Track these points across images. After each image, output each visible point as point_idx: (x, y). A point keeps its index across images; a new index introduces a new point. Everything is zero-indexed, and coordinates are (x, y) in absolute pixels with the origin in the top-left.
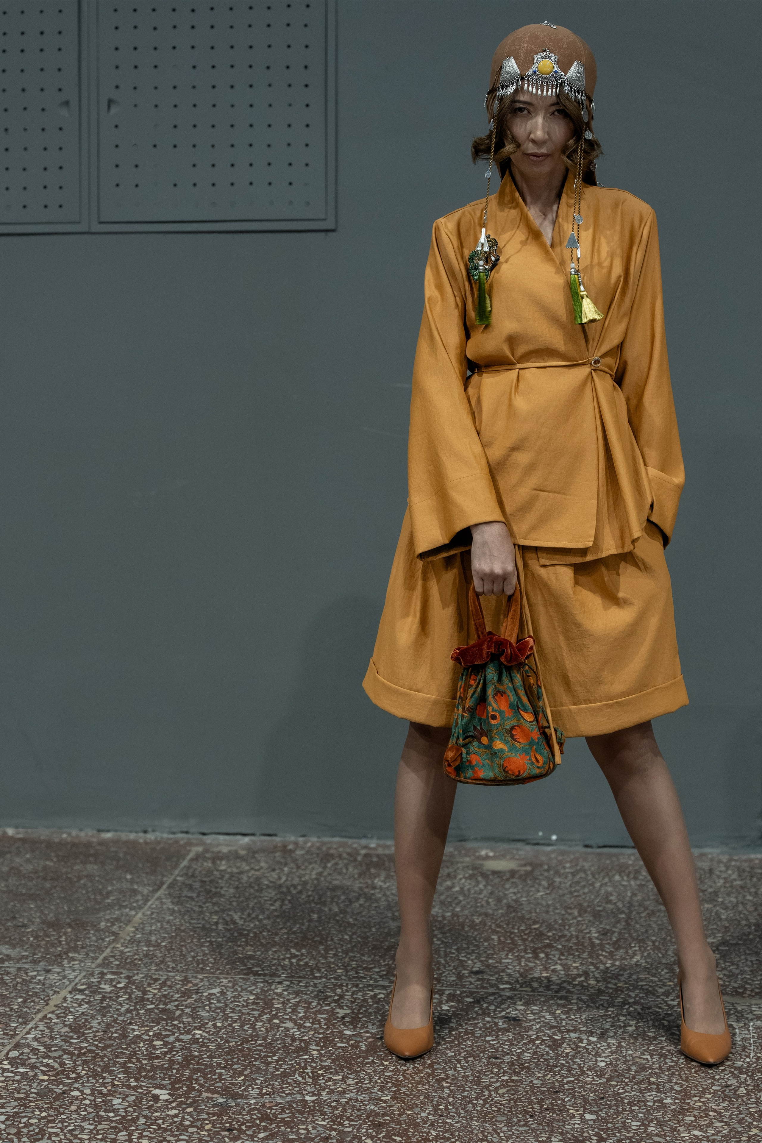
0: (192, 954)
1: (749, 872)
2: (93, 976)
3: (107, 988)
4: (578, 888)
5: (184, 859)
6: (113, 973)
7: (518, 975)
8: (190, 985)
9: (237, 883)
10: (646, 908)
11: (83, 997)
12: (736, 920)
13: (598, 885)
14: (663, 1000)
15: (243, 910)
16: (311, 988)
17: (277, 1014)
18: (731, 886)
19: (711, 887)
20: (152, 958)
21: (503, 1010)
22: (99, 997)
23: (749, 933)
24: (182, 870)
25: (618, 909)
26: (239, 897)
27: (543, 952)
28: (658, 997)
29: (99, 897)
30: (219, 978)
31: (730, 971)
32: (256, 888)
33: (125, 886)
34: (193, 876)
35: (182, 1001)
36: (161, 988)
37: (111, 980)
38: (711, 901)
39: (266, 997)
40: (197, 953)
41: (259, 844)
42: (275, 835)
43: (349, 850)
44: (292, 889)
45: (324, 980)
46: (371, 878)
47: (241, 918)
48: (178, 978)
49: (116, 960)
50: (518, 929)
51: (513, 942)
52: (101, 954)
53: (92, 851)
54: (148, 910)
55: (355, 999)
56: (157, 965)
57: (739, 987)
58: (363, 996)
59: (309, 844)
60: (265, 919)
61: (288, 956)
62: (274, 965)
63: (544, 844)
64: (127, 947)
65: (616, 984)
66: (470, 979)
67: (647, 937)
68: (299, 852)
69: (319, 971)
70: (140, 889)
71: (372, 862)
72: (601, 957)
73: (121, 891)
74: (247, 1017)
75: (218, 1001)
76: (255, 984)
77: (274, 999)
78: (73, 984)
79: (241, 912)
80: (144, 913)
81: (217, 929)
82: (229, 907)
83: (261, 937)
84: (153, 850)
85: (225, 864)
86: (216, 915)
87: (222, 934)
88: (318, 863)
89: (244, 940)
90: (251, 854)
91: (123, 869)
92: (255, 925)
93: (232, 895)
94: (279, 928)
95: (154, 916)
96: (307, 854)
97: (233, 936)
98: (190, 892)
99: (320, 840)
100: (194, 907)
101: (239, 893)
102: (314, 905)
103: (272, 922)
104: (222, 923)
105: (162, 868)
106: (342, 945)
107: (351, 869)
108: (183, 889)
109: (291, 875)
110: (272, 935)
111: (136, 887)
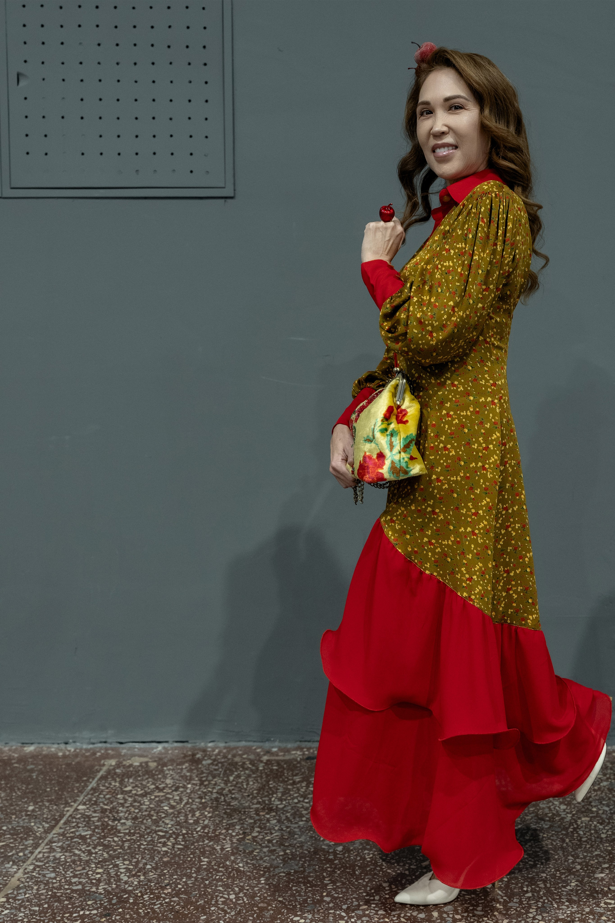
5: (94, 778)
9: (137, 811)
15: (132, 857)
24: (88, 794)
26: (134, 834)
32: (155, 817)
33: (22, 824)
34: (96, 803)
42: (187, 742)
43: (252, 757)
44: (190, 816)
46: (268, 795)
47: (128, 870)
53: (8, 771)
54: (32, 864)
59: (217, 751)
60: (152, 869)
68: (206, 762)
70: (36, 828)
71: (272, 770)
73: (14, 833)
79: (129, 860)
80: (26, 869)
81: (96, 893)
82: (119, 851)
83: (141, 903)
84: (68, 765)
85: (132, 783)
86: (102, 868)
87: (99, 902)
88: (221, 776)
89: (120, 910)
90: (160, 767)
91: (30, 796)
92: (139, 882)
93: (127, 831)
94: (163, 885)
95: (34, 874)
96: (212, 764)
97: (111, 904)
98: (86, 828)
99: (227, 745)
100: (82, 855)
101: (135, 827)
102: (207, 842)
103: (158, 875)
104: (105, 880)
105: (68, 792)
106: (226, 912)
107: (251, 783)
108: (80, 825)
109: (193, 795)
110: (153, 899)
111: (33, 824)
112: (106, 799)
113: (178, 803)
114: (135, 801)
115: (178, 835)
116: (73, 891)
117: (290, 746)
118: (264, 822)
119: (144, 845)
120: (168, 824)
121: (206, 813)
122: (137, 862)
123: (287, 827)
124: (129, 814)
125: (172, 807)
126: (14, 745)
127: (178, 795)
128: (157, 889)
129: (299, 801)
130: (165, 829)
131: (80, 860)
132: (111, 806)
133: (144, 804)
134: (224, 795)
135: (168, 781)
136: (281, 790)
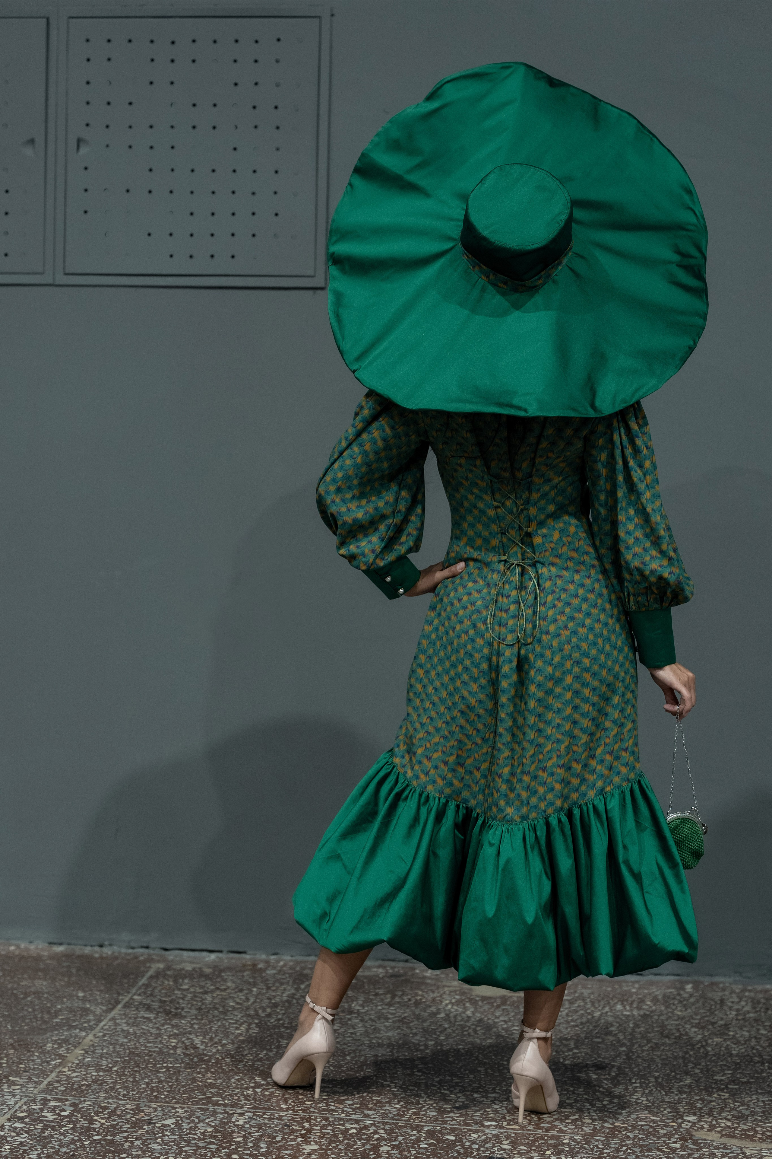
0: (147, 1080)
1: (764, 1004)
2: (35, 1102)
3: (50, 1116)
4: (575, 1017)
5: (143, 977)
6: (57, 1100)
7: (505, 1111)
8: (142, 1114)
9: (200, 1004)
10: (649, 1041)
11: (23, 1125)
12: (748, 1055)
13: (598, 1014)
14: (664, 1142)
15: (205, 1034)
16: (275, 1121)
17: (236, 1148)
18: (743, 1019)
19: (722, 1019)
20: (101, 1084)
21: (488, 1150)
22: (40, 1126)
23: (762, 1071)
24: (140, 988)
25: (619, 1041)
26: (202, 1019)
28: (659, 1139)
29: (46, 1016)
30: (174, 1108)
31: (740, 1112)
32: (221, 1010)
33: (76, 1005)
34: (151, 995)
35: (132, 1132)
36: (110, 1117)
37: (55, 1107)
38: (721, 1034)
39: (225, 1129)
40: (151, 1080)
41: (226, 961)
42: (245, 952)
44: (260, 1011)
45: (290, 1112)
46: (348, 1002)
47: (202, 1042)
48: (128, 1106)
49: (62, 1085)
52: (45, 1079)
53: (42, 966)
54: (100, 1032)
55: (324, 1134)
56: (106, 1092)
57: (749, 1130)
58: (333, 1131)
59: (282, 963)
60: (228, 1043)
61: (252, 1085)
62: (236, 1094)
64: (74, 1071)
65: (613, 1124)
66: (453, 1115)
67: (650, 1073)
68: (270, 972)
69: (286, 1102)
70: (92, 1008)
72: (597, 1094)
73: (71, 1010)
74: (203, 1151)
75: (172, 1133)
76: (214, 1114)
77: (234, 1132)
78: (12, 1111)
79: (202, 1036)
80: (95, 1035)
81: (175, 1054)
82: (189, 1029)
83: (224, 1063)
84: (109, 965)
85: (188, 983)
86: (175, 1039)
87: (180, 1060)
89: (204, 1066)
90: (216, 973)
91: (76, 986)
92: (217, 1050)
93: (193, 1017)
95: (106, 1038)
96: (278, 974)
97: (192, 1062)
98: (147, 1012)
100: (151, 1029)
101: (202, 1015)
104: (181, 1047)
105: (118, 986)
108: (140, 1010)
109: (260, 997)
110: (236, 1061)
111: (88, 1006)
112: (162, 993)
113: (244, 1001)
115: (250, 1023)
116: (150, 1051)
119: (215, 1028)
120: (237, 1015)
122: (212, 1038)
123: (372, 1026)
124: (191, 1006)
126: (41, 944)
127: (243, 995)
129: (383, 1009)
130: (235, 1019)
131: (150, 1033)
132: (170, 999)
133: (206, 999)
134: (296, 999)
136: (362, 999)
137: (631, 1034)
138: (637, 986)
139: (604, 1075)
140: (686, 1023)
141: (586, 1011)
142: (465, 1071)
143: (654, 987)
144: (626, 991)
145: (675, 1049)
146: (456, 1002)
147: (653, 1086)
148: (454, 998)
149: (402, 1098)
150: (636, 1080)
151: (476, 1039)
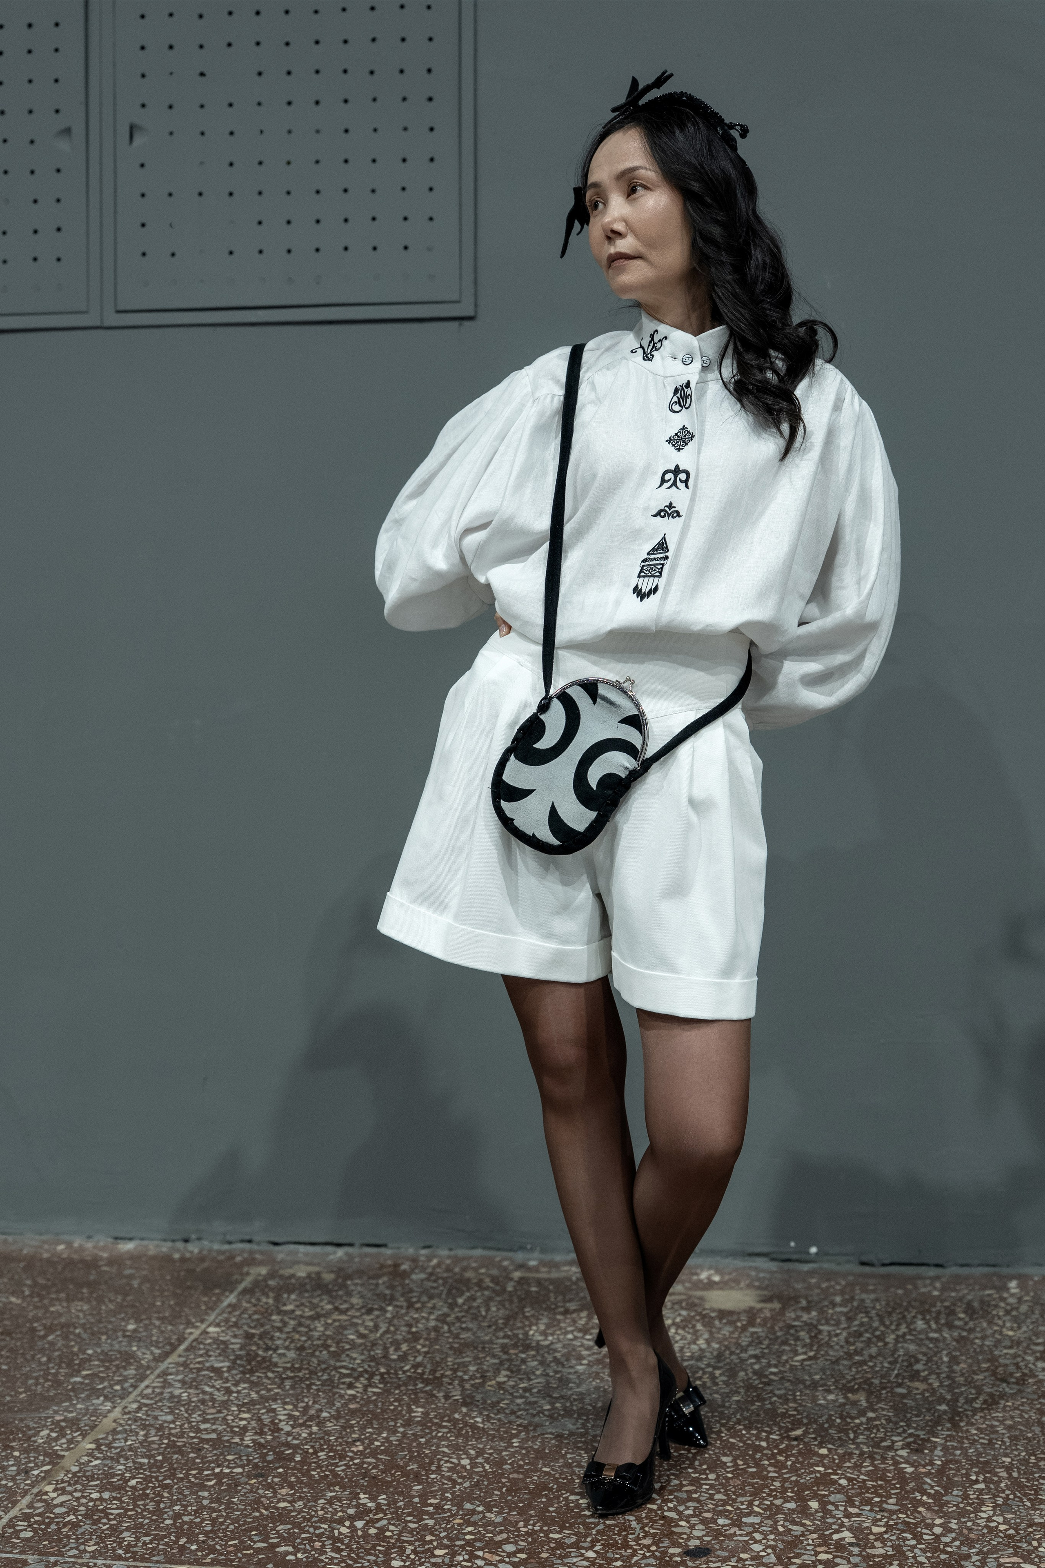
0: (177, 1508)
4: (860, 1345)
5: (232, 1291)
9: (304, 1338)
13: (890, 1338)
15: (298, 1400)
20: (98, 1522)
24: (223, 1312)
25: (934, 1391)
26: (300, 1370)
27: (815, 1496)
29: (63, 1372)
32: (333, 1349)
33: (117, 1347)
34: (236, 1325)
40: (186, 1507)
42: (384, 1246)
43: (494, 1272)
44: (391, 1350)
46: (523, 1327)
47: (290, 1417)
49: (30, 1526)
50: (767, 1439)
51: (761, 1474)
53: (93, 1276)
54: (135, 1401)
59: (435, 1261)
60: (330, 1418)
61: (351, 1511)
63: (798, 1261)
64: (63, 1491)
67: (995, 1458)
68: (417, 1276)
70: (140, 1353)
71: (528, 1293)
72: (921, 1509)
73: (106, 1359)
79: (293, 1404)
80: (126, 1407)
81: (241, 1445)
82: (276, 1391)
83: (314, 1463)
84: (190, 1272)
85: (295, 1300)
86: (249, 1411)
87: (245, 1458)
88: (444, 1296)
89: (281, 1470)
90: (340, 1281)
91: (130, 1311)
92: (310, 1434)
93: (289, 1365)
94: (350, 1440)
95: (140, 1415)
96: (428, 1279)
97: (264, 1461)
98: (221, 1358)
99: (452, 1253)
100: (216, 1393)
101: (302, 1361)
102: (420, 1386)
103: (342, 1426)
104: (254, 1428)
105: (191, 1308)
106: (455, 1483)
107: (494, 1309)
108: (211, 1353)
109: (395, 1322)
110: (334, 1458)
111: (135, 1349)
112: (253, 1321)
113: (371, 1331)
114: (300, 1324)
115: (372, 1375)
116: (202, 1440)
117: (558, 1258)
118: (518, 1363)
119: (317, 1385)
120: (355, 1359)
121: (419, 1347)
122: (307, 1408)
123: (556, 1372)
124: (291, 1342)
125: (362, 1336)
126: (103, 1240)
127: (372, 1320)
128: (341, 1445)
129: (576, 1338)
130: (351, 1366)
131: (213, 1400)
132: (262, 1330)
133: (315, 1329)
134: (448, 1324)
135: (355, 1300)
136: (545, 1320)
137: (948, 1377)
138: (938, 1285)
139: (924, 1467)
140: (1025, 1353)
141: (873, 1334)
142: (701, 1465)
143: (963, 1286)
144: (924, 1293)
145: (1023, 1404)
146: (682, 1321)
147: (1007, 1486)
148: (680, 1315)
149: (598, 1532)
150: (977, 1474)
151: (716, 1396)
